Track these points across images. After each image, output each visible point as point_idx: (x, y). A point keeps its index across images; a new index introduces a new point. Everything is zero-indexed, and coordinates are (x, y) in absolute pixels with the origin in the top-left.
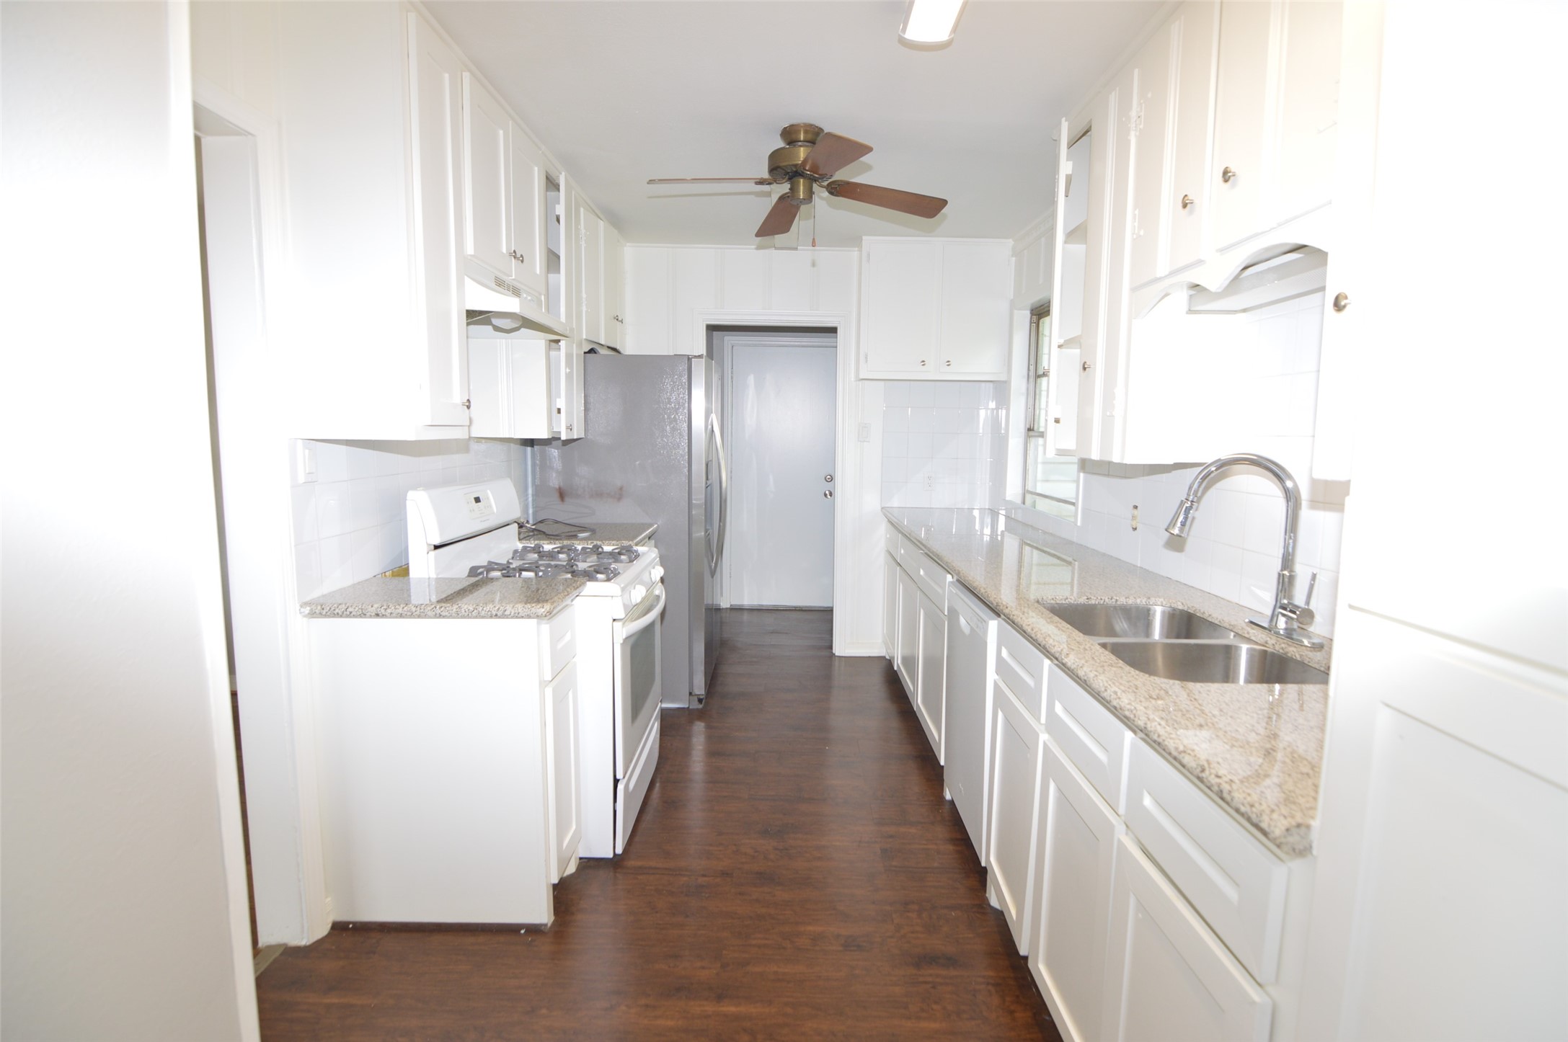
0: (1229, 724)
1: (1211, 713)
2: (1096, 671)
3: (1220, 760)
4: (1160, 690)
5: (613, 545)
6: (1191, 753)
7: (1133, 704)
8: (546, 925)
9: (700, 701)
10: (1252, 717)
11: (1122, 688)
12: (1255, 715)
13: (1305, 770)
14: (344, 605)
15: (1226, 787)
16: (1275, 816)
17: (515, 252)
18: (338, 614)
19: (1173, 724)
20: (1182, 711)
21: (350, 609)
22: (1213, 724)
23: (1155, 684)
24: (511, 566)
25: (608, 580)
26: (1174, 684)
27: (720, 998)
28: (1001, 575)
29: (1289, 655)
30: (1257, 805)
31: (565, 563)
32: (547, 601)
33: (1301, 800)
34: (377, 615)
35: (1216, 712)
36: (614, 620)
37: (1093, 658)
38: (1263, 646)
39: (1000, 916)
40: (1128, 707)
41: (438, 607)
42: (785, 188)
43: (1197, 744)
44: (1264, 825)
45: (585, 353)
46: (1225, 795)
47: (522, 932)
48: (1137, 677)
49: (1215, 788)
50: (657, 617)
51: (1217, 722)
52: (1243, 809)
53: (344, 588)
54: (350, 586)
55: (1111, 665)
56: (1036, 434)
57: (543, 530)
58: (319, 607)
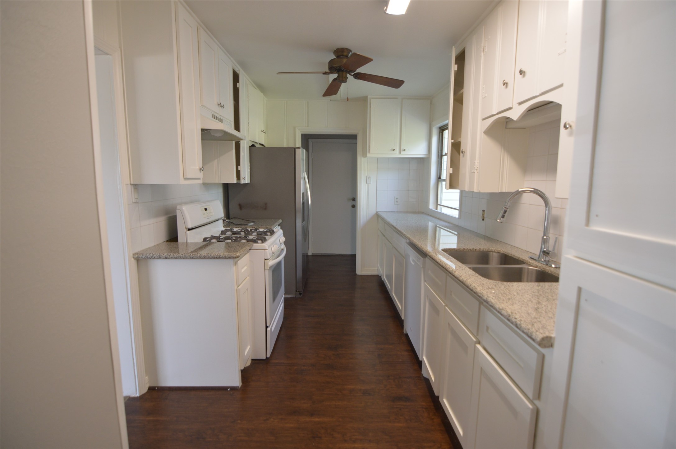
0: (520, 298)
1: (513, 294)
2: (467, 278)
3: (516, 312)
4: (493, 285)
5: (263, 228)
6: (505, 310)
7: (482, 291)
8: (238, 387)
9: (300, 294)
10: (530, 296)
11: (478, 284)
12: (531, 295)
13: (550, 316)
14: (152, 254)
15: (519, 323)
16: (538, 333)
17: (220, 103)
18: (149, 258)
19: (498, 299)
20: (501, 293)
21: (154, 256)
22: (514, 298)
23: (491, 283)
24: (221, 237)
25: (262, 242)
26: (498, 283)
27: (312, 415)
28: (427, 240)
29: (546, 271)
30: (531, 329)
31: (243, 236)
32: (238, 252)
33: (548, 327)
34: (166, 258)
35: (515, 294)
36: (265, 260)
37: (466, 273)
38: (535, 267)
39: (427, 381)
40: (480, 292)
41: (192, 255)
42: (335, 76)
43: (507, 306)
44: (534, 337)
45: (250, 146)
46: (518, 326)
47: (229, 389)
48: (483, 280)
49: (515, 323)
50: (283, 259)
51: (515, 298)
52: (525, 331)
53: (151, 247)
54: (153, 246)
55: (473, 276)
56: (442, 180)
57: (233, 222)
58: (141, 255)
